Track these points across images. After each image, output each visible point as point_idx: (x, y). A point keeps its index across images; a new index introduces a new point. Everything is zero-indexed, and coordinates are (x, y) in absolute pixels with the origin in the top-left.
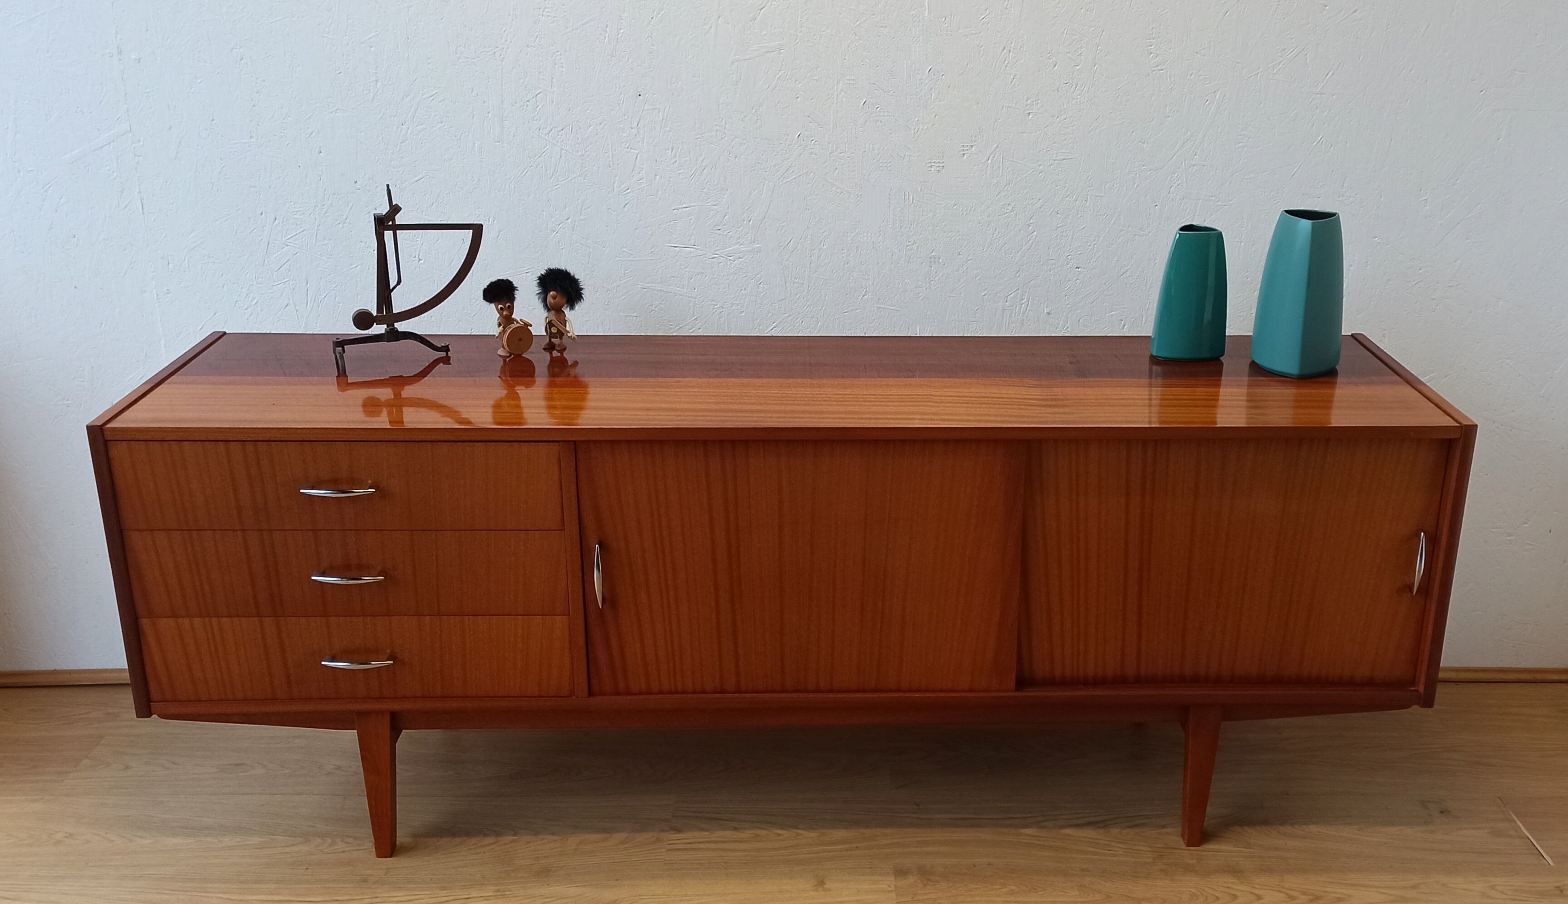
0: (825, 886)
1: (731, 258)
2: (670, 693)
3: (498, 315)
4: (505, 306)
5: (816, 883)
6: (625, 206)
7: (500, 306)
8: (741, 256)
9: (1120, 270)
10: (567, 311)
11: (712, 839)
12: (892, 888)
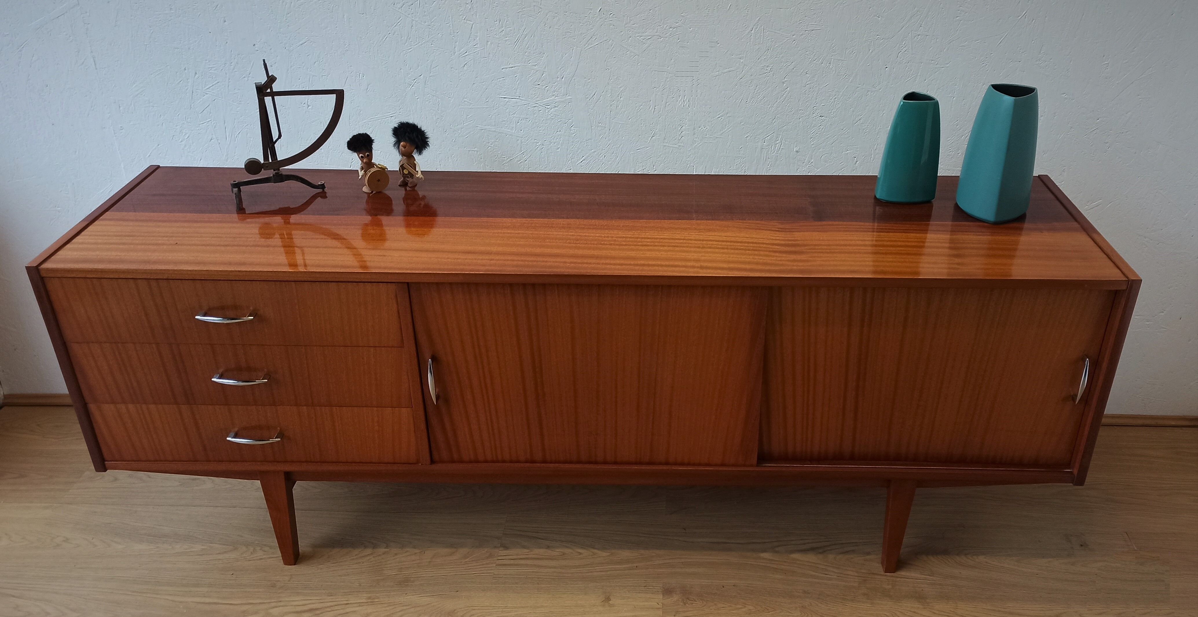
0: (610, 602)
1: (548, 107)
2: (493, 462)
3: (361, 162)
4: (365, 155)
5: (604, 599)
6: (464, 66)
7: (360, 155)
8: (556, 106)
9: (855, 119)
10: (416, 156)
11: (530, 556)
12: (660, 606)
